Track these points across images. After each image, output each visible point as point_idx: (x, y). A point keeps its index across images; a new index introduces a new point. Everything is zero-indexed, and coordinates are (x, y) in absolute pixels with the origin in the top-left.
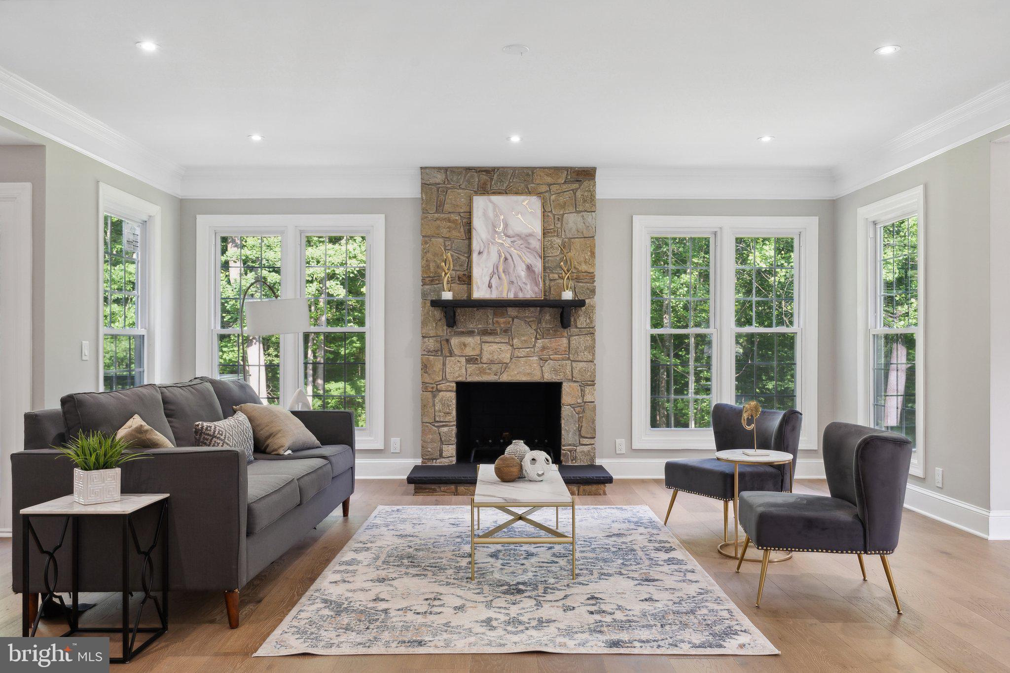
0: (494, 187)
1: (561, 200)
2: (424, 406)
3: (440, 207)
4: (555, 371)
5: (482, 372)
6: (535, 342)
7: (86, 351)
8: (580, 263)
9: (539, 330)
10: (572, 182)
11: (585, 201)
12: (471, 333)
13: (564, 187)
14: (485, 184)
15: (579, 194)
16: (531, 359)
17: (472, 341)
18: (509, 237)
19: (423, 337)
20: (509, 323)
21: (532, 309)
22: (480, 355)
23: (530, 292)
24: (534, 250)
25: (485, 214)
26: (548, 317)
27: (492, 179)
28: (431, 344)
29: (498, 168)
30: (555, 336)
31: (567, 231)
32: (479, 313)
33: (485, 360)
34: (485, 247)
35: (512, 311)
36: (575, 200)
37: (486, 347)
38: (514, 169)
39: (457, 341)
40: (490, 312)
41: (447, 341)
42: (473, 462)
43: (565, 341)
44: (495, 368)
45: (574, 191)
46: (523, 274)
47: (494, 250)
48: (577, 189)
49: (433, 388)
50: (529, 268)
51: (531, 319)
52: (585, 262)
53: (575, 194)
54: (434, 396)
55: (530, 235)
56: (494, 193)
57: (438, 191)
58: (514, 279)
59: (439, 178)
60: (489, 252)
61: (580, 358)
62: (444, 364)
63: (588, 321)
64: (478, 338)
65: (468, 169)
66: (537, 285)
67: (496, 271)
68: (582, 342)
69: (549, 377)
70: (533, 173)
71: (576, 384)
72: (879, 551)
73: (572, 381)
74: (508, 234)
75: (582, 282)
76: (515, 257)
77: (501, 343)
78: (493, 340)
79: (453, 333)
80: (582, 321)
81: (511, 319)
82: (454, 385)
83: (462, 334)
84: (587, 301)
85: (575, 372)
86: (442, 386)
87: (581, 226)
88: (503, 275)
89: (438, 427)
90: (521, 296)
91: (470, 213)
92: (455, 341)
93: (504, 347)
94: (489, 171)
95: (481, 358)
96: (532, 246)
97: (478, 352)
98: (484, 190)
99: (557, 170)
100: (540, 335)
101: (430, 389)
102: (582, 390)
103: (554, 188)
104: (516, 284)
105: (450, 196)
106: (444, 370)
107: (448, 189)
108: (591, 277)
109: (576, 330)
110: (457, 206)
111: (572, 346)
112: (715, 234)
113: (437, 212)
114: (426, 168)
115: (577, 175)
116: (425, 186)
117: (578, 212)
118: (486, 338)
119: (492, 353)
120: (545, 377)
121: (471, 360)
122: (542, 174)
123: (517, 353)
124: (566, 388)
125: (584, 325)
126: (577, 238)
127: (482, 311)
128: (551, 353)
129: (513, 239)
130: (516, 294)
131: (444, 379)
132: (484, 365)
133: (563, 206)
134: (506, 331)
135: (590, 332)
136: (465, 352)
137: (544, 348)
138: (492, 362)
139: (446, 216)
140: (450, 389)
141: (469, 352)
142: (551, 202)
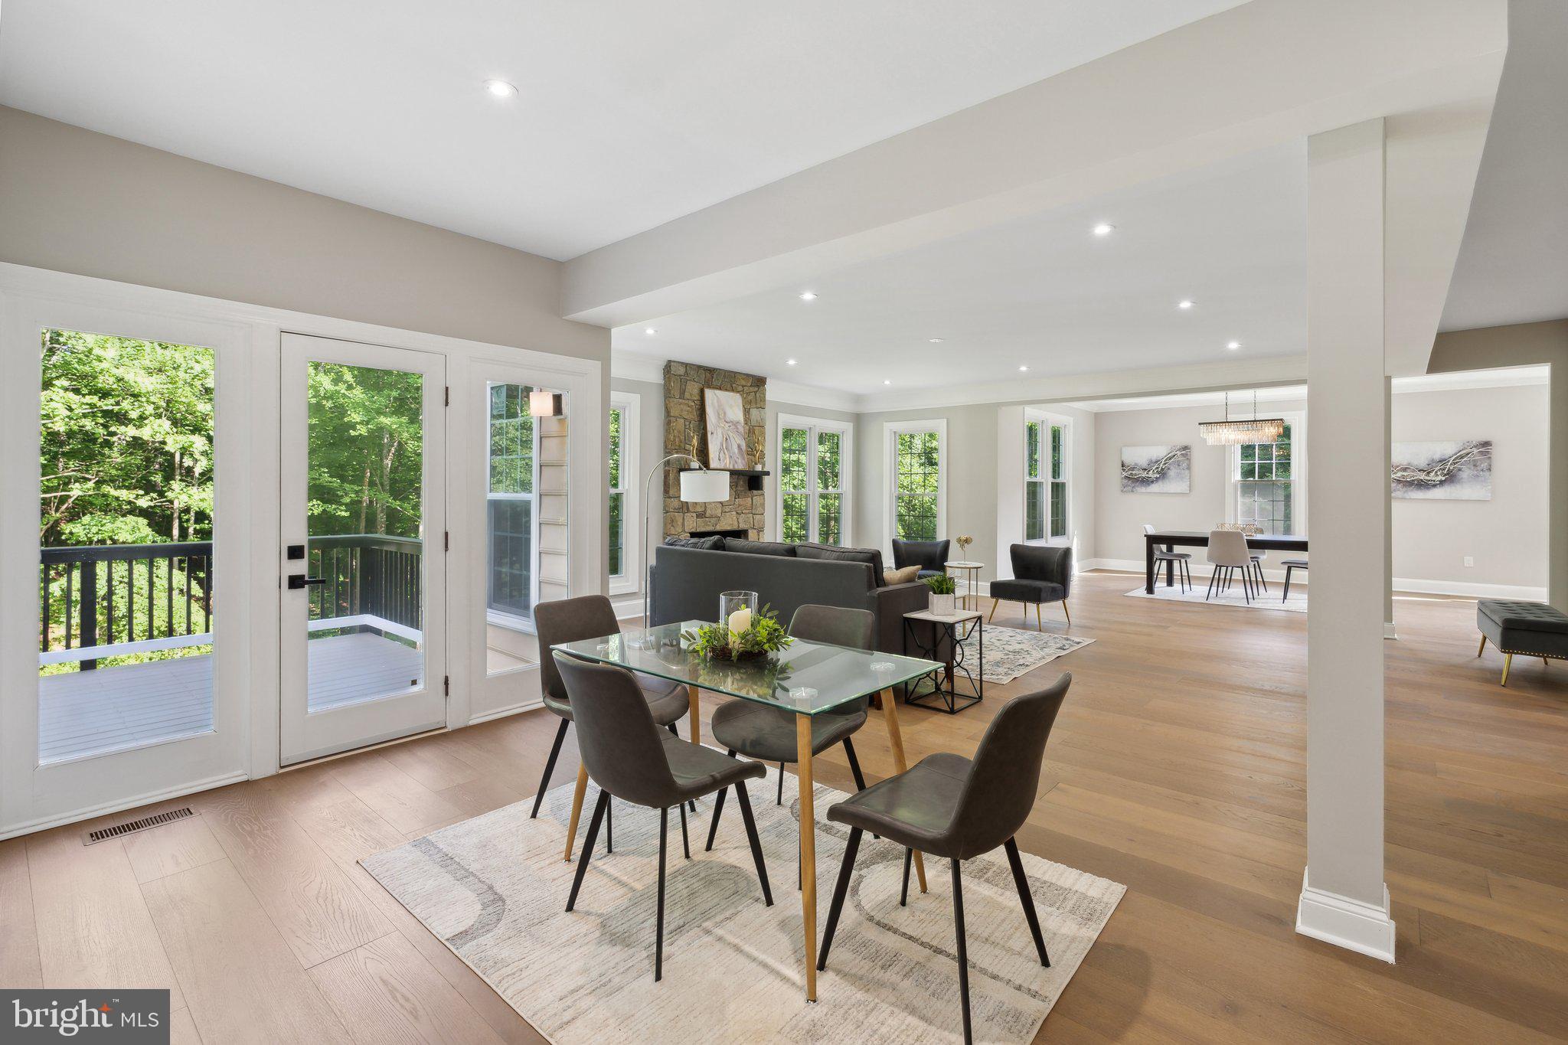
0: (716, 383)
1: (750, 398)
3: (681, 394)
4: (746, 520)
6: (735, 501)
9: (737, 492)
10: (754, 386)
11: (761, 401)
13: (751, 388)
14: (710, 380)
15: (758, 394)
16: (733, 514)
18: (727, 422)
19: (668, 497)
22: (705, 512)
24: (740, 433)
25: (712, 403)
26: (746, 483)
27: (712, 377)
28: (677, 503)
30: (747, 496)
31: (754, 421)
33: (707, 515)
34: (715, 429)
36: (757, 400)
37: (709, 507)
38: (724, 371)
43: (750, 500)
44: (712, 520)
45: (756, 392)
46: (736, 451)
47: (720, 431)
50: (739, 447)
51: (733, 484)
53: (756, 395)
55: (740, 423)
56: (717, 388)
57: (680, 380)
58: (732, 455)
59: (678, 368)
60: (717, 433)
61: (757, 513)
62: (684, 519)
65: (700, 367)
66: (744, 459)
67: (722, 448)
69: (742, 525)
70: (734, 376)
71: (755, 532)
73: (753, 527)
74: (726, 420)
76: (731, 438)
80: (762, 487)
82: (689, 533)
85: (755, 521)
86: (682, 536)
87: (759, 418)
88: (726, 451)
90: (736, 467)
91: (703, 401)
93: (718, 507)
94: (710, 371)
96: (738, 431)
97: (704, 509)
98: (710, 384)
99: (746, 376)
100: (737, 495)
102: (757, 536)
103: (746, 389)
104: (733, 459)
105: (689, 386)
106: (683, 523)
107: (688, 379)
108: (764, 456)
109: (755, 492)
110: (694, 395)
111: (753, 503)
112: (810, 429)
113: (679, 398)
114: (667, 361)
115: (757, 381)
116: (674, 377)
117: (758, 408)
119: (711, 511)
120: (740, 525)
121: (700, 515)
122: (739, 377)
123: (725, 509)
124: (749, 534)
126: (758, 426)
128: (743, 509)
129: (729, 424)
130: (733, 465)
131: (684, 531)
132: (706, 520)
133: (751, 402)
135: (762, 493)
136: (697, 510)
137: (740, 506)
138: (710, 518)
139: (687, 402)
142: (744, 399)
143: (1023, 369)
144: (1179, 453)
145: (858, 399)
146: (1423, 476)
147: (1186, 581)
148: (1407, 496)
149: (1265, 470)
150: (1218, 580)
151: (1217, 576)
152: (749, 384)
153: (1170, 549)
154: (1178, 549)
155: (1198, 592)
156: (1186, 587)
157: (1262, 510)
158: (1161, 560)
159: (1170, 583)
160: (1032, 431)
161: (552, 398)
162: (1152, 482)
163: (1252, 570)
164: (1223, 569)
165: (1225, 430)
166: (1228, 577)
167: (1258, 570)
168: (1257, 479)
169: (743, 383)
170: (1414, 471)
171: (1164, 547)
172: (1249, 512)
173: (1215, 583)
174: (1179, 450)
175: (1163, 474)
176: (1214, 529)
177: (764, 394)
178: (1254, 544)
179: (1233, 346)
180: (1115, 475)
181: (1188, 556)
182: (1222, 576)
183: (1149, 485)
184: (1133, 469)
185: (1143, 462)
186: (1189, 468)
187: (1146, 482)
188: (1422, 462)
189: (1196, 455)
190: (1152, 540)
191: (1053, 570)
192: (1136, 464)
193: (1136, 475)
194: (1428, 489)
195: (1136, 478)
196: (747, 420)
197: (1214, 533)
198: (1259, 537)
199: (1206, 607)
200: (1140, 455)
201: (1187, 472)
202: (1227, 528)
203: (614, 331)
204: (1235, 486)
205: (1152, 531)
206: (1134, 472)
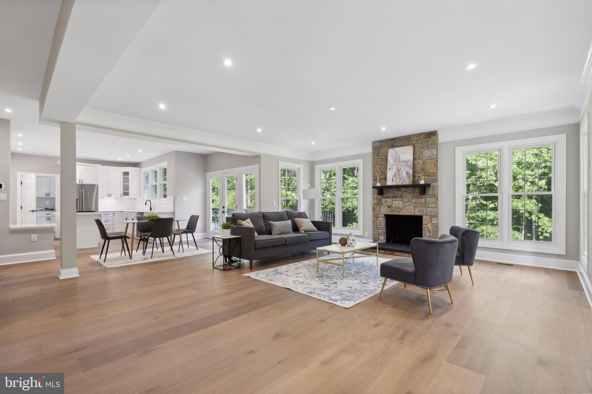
0: (397, 145)
1: (422, 145)
2: (373, 222)
3: (378, 154)
4: (420, 211)
5: (392, 211)
6: (412, 200)
7: (275, 204)
8: (429, 169)
9: (413, 196)
10: (427, 138)
11: (432, 145)
12: (388, 197)
13: (423, 140)
14: (393, 144)
15: (429, 142)
16: (410, 206)
17: (389, 200)
18: (400, 162)
19: (374, 199)
20: (402, 193)
21: (411, 188)
22: (392, 205)
23: (407, 181)
25: (392, 155)
26: (417, 191)
27: (395, 142)
28: (376, 201)
29: (398, 138)
30: (420, 198)
31: (424, 157)
32: (391, 190)
33: (393, 207)
34: (391, 166)
35: (403, 189)
36: (428, 145)
37: (394, 202)
38: (403, 137)
39: (384, 200)
40: (395, 189)
41: (381, 200)
42: (392, 243)
43: (424, 200)
44: (397, 209)
45: (427, 141)
46: (405, 175)
47: (395, 167)
48: (428, 141)
49: (376, 216)
50: (407, 173)
51: (411, 192)
52: (432, 169)
53: (427, 142)
54: (377, 219)
55: (408, 161)
56: (396, 147)
57: (377, 149)
58: (401, 177)
59: (378, 144)
60: (393, 168)
61: (430, 206)
62: (380, 208)
63: (433, 192)
64: (391, 199)
65: (387, 140)
66: (410, 179)
67: (395, 175)
68: (431, 200)
69: (417, 213)
70: (411, 137)
71: (428, 217)
72: (429, 287)
73: (426, 215)
74: (400, 161)
75: (430, 177)
76: (402, 169)
77: (399, 201)
78: (396, 200)
79: (382, 197)
80: (430, 192)
81: (403, 192)
82: (383, 215)
83: (386, 198)
84: (432, 185)
85: (428, 212)
86: (379, 216)
87: (430, 154)
88: (397, 176)
89: (378, 230)
90: (404, 183)
91: (387, 155)
92: (383, 200)
93: (400, 202)
94: (394, 139)
95: (392, 206)
96: (409, 165)
97: (391, 204)
98: (393, 146)
99: (420, 134)
100: (414, 198)
101: (376, 217)
102: (431, 219)
103: (419, 142)
104: (402, 179)
105: (381, 150)
106: (380, 210)
107: (380, 148)
108: (435, 175)
109: (428, 195)
110: (384, 153)
111: (426, 202)
112: (500, 150)
113: (377, 156)
114: (374, 142)
115: (428, 135)
116: (374, 148)
117: (429, 149)
118: (393, 199)
119: (396, 204)
120: (416, 213)
121: (389, 207)
122: (414, 137)
123: (405, 205)
124: (424, 218)
125: (432, 193)
126: (429, 159)
127: (392, 189)
128: (418, 204)
129: (402, 163)
130: (402, 183)
131: (380, 213)
132: (394, 209)
133: (423, 148)
134: (401, 196)
135: (435, 196)
136: (387, 204)
137: (415, 203)
138: (396, 208)
139: (380, 157)
140: (382, 217)
141: (388, 204)
142: (415, 147)
196: (415, 157)
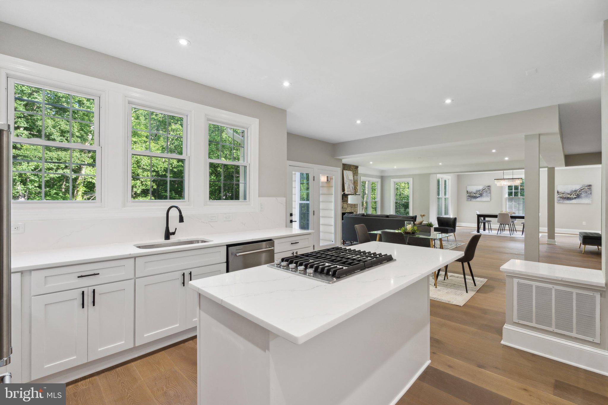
24: (352, 183)
47: (347, 183)
103: (353, 170)
112: (369, 181)
117: (356, 175)
129: (349, 181)
142: (353, 173)
143: (440, 164)
144: (487, 188)
145: (382, 171)
146: (569, 196)
147: (490, 230)
148: (563, 202)
149: (516, 194)
150: (501, 229)
151: (500, 228)
152: (354, 168)
153: (484, 219)
154: (487, 219)
155: (494, 232)
156: (490, 231)
157: (515, 206)
158: (482, 222)
159: (484, 230)
160: (438, 182)
161: (326, 177)
162: (478, 197)
163: (512, 226)
164: (502, 225)
165: (503, 182)
166: (504, 229)
167: (514, 226)
168: (513, 196)
169: (353, 168)
170: (566, 194)
171: (482, 218)
172: (511, 207)
173: (500, 230)
174: (487, 187)
175: (481, 195)
176: (500, 212)
177: (358, 171)
178: (512, 217)
179: (507, 159)
180: (465, 195)
181: (491, 221)
182: (502, 228)
183: (476, 198)
184: (471, 193)
185: (474, 191)
186: (490, 193)
187: (475, 197)
188: (569, 191)
189: (493, 189)
190: (479, 216)
191: (451, 224)
192: (472, 192)
193: (472, 195)
194: (571, 200)
195: (472, 196)
196: (354, 179)
197: (500, 214)
198: (514, 215)
199: (497, 237)
200: (473, 189)
201: (489, 194)
202: (504, 212)
203: (343, 160)
204: (506, 199)
205: (478, 213)
206: (471, 194)
